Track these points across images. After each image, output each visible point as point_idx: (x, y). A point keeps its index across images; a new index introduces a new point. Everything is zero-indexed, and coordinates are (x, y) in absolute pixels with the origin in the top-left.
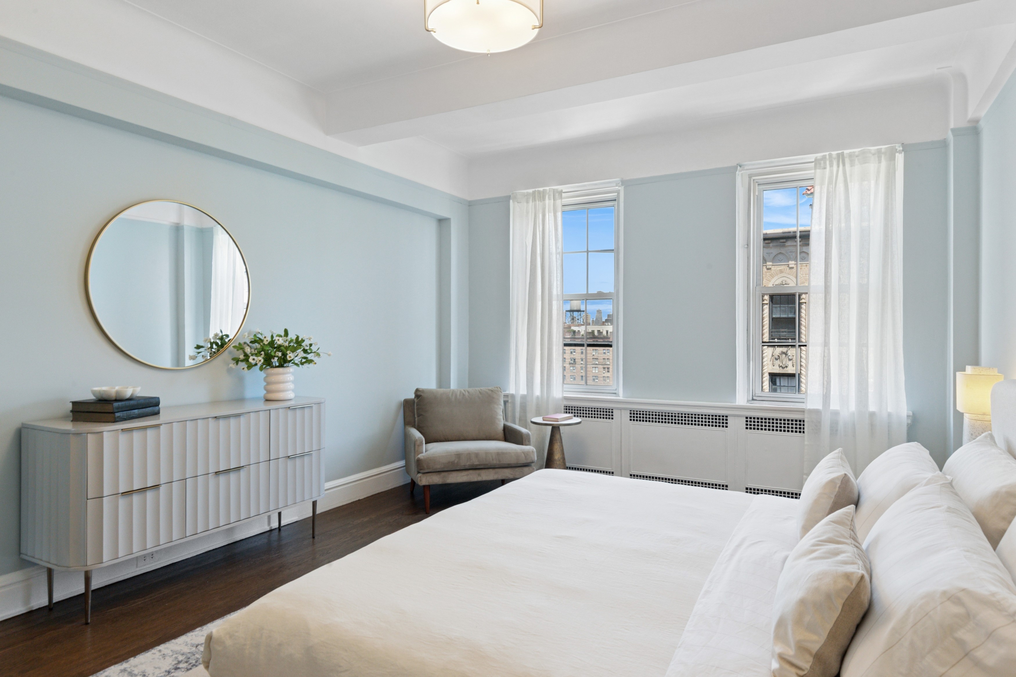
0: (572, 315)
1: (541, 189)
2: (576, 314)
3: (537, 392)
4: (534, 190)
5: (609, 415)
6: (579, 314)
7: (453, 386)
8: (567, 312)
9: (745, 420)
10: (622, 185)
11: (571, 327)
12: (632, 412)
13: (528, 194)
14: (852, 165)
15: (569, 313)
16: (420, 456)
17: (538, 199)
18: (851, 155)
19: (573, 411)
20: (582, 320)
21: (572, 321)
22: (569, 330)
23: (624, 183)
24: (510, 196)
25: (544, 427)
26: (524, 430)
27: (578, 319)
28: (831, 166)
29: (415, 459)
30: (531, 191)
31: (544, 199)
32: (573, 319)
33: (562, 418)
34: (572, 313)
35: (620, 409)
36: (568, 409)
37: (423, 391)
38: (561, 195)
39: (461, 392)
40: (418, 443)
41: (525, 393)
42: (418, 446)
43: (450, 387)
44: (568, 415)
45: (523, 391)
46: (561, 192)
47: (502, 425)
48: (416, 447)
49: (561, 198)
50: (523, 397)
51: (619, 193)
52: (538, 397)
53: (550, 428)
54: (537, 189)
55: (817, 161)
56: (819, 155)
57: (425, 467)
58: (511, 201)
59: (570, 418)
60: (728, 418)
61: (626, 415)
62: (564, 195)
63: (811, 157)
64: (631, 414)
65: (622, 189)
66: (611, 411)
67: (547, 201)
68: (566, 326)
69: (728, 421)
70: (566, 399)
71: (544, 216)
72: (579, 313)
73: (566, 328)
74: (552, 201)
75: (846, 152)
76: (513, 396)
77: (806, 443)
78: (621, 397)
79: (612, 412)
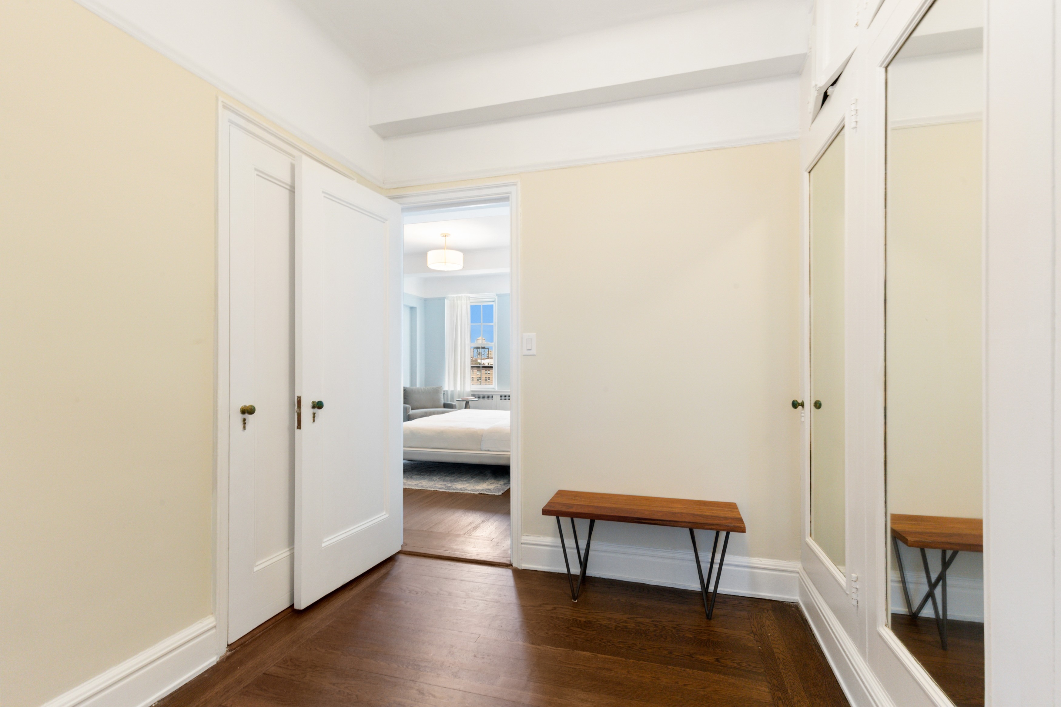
0: (478, 351)
1: (460, 295)
2: (481, 350)
3: (458, 388)
5: (491, 398)
6: (484, 351)
7: (418, 385)
8: (475, 349)
10: (497, 296)
11: (477, 360)
15: (476, 350)
16: (409, 413)
17: (459, 300)
19: (475, 396)
20: (486, 355)
21: (478, 355)
22: (476, 363)
23: (498, 295)
24: (445, 297)
25: (461, 402)
26: (453, 403)
27: (483, 354)
29: (406, 414)
32: (479, 354)
33: (470, 398)
34: (478, 349)
35: (496, 395)
36: (472, 395)
37: (406, 388)
39: (424, 388)
40: (408, 408)
41: (453, 389)
42: (408, 409)
43: (416, 386)
44: (473, 397)
45: (452, 388)
47: (443, 403)
48: (407, 410)
49: (470, 300)
50: (452, 391)
51: (495, 299)
52: (459, 391)
53: (465, 402)
54: (458, 295)
57: (412, 417)
58: (446, 300)
59: (473, 399)
61: (498, 397)
62: (470, 298)
64: (500, 396)
65: (497, 297)
67: (463, 301)
68: (473, 360)
70: (472, 391)
71: (461, 307)
72: (484, 349)
73: (474, 361)
74: (466, 301)
76: (447, 391)
78: (496, 390)
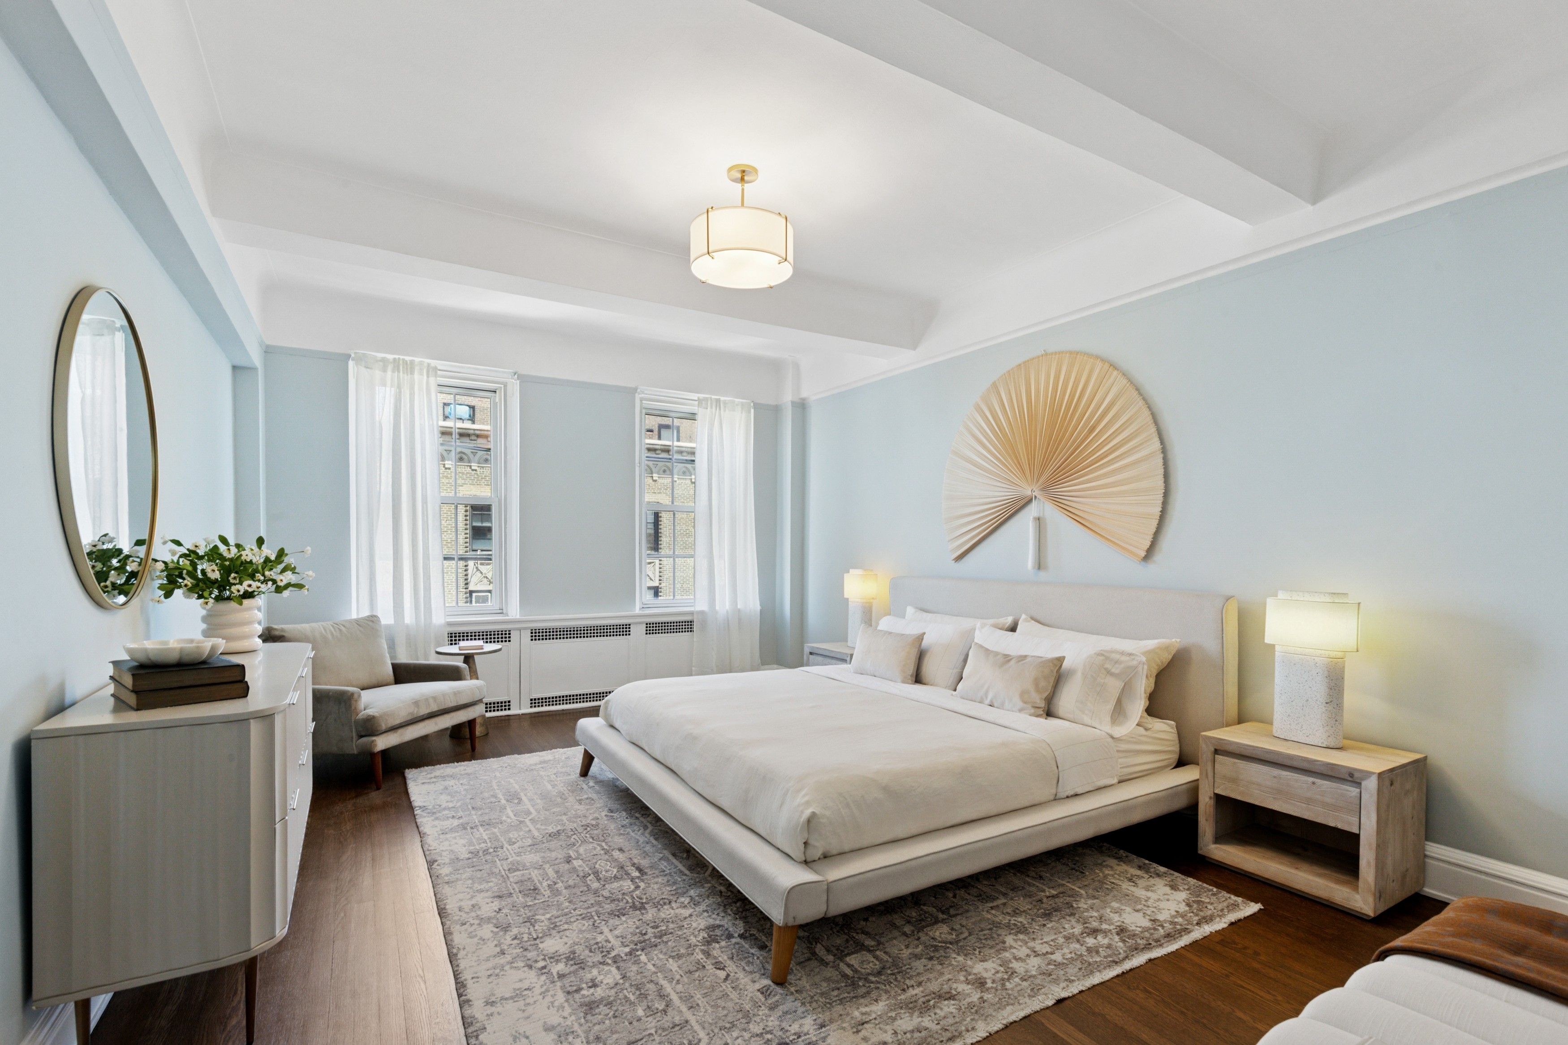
1: (408, 358)
3: (407, 619)
4: (397, 357)
5: (506, 638)
9: (645, 626)
10: (517, 378)
12: (534, 631)
13: (384, 360)
14: (725, 411)
17: (403, 370)
18: (725, 403)
19: (485, 637)
23: (519, 376)
24: (349, 355)
28: (712, 408)
30: (390, 357)
31: (412, 373)
35: (520, 630)
38: (436, 372)
46: (435, 369)
49: (436, 376)
52: (407, 626)
54: (400, 357)
55: (699, 400)
56: (702, 396)
58: (351, 362)
60: (631, 626)
61: (527, 635)
62: (439, 372)
63: (695, 396)
64: (532, 633)
65: (516, 383)
66: (507, 632)
67: (416, 376)
69: (631, 629)
70: (450, 624)
71: (412, 395)
74: (425, 377)
75: (722, 398)
77: (695, 640)
78: (519, 615)
79: (509, 634)
